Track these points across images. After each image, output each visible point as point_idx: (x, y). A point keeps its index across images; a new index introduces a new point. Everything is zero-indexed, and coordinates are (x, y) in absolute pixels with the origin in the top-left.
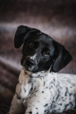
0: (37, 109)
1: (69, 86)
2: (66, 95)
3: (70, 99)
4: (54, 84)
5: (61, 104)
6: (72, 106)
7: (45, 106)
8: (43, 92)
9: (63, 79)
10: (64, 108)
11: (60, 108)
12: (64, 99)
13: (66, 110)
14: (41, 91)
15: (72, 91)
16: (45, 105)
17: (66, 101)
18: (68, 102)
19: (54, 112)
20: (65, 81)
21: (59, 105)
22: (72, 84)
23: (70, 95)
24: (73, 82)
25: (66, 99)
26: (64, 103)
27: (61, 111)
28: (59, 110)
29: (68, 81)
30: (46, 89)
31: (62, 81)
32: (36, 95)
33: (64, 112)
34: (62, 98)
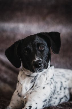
0: (37, 104)
1: (63, 80)
2: (61, 89)
3: (64, 93)
4: (53, 80)
5: (56, 98)
6: (66, 99)
7: (44, 102)
8: (44, 88)
9: (58, 73)
10: (59, 101)
11: (55, 102)
12: (59, 93)
13: (61, 103)
14: (43, 87)
15: (66, 85)
16: (44, 100)
17: (61, 95)
18: (62, 95)
19: (50, 105)
20: (59, 75)
21: (54, 99)
22: (66, 79)
23: (65, 88)
24: (67, 76)
25: (61, 92)
26: (59, 97)
27: (56, 104)
28: (54, 103)
29: (62, 75)
30: (47, 85)
31: (57, 76)
32: (37, 91)
33: (59, 105)
34: (58, 92)
